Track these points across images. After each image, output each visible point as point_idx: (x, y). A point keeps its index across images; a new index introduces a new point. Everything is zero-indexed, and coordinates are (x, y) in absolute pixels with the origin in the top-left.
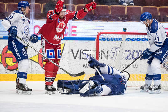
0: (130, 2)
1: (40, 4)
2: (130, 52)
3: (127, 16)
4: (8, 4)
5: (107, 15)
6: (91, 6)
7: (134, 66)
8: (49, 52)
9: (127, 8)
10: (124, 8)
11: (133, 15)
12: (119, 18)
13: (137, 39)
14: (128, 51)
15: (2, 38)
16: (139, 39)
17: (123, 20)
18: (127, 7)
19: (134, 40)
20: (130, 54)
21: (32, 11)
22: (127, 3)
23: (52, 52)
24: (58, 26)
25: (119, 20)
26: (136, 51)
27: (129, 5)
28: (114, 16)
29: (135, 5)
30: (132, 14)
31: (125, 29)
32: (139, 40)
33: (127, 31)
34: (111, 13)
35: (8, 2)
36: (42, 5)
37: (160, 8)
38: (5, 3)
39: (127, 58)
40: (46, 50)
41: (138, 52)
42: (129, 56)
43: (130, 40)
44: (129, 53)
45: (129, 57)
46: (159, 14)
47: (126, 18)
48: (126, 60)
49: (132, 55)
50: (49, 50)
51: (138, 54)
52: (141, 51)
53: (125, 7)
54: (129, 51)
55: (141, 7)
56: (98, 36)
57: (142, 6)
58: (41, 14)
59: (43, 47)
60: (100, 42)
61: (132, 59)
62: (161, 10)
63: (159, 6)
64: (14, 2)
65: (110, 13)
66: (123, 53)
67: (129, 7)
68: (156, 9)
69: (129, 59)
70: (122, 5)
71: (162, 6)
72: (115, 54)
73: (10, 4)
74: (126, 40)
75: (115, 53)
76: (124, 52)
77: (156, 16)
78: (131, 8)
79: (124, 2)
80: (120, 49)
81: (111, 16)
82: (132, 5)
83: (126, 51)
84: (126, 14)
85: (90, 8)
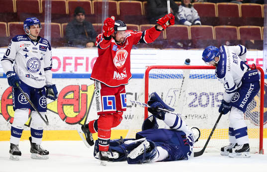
0: (195, 20)
1: (59, 24)
2: (196, 96)
3: (191, 41)
4: (10, 25)
5: (161, 40)
6: (167, 22)
7: (202, 117)
8: (108, 101)
9: (192, 28)
10: (186, 29)
11: (199, 40)
12: (179, 44)
13: (206, 76)
14: (193, 94)
15: (2, 76)
16: (209, 75)
17: (186, 47)
18: (190, 27)
19: (201, 78)
20: (196, 98)
21: (46, 35)
22: (190, 21)
23: (112, 101)
24: (116, 57)
25: (178, 47)
26: (206, 94)
27: (193, 24)
28: (171, 41)
29: (202, 24)
30: (198, 38)
31: (188, 61)
32: (209, 78)
33: (191, 64)
34: (167, 37)
35: (10, 22)
36: (61, 26)
37: (240, 29)
38: (5, 24)
39: (191, 105)
40: (103, 97)
41: (208, 96)
42: (194, 101)
43: (196, 77)
44: (194, 97)
45: (193, 104)
46: (239, 37)
47: (190, 45)
48: (190, 108)
49: (199, 99)
50: (107, 96)
51: (208, 98)
52: (213, 94)
53: (188, 27)
54: (195, 94)
55: (212, 27)
56: (147, 72)
57: (214, 26)
58: (61, 39)
59: (98, 91)
60: (150, 80)
61: (199, 105)
62: (242, 31)
63: (240, 26)
64: (19, 21)
65: (165, 36)
66: (185, 96)
67: (194, 28)
68: (235, 30)
69: (195, 107)
70: (183, 24)
71: (243, 25)
72: (173, 99)
73: (14, 25)
74: (190, 77)
75: (174, 97)
76: (187, 95)
77: (235, 41)
78: (197, 29)
79: (187, 20)
80: (181, 91)
81: (166, 42)
82: (198, 24)
83: (190, 94)
84: (190, 37)
85: (166, 25)
